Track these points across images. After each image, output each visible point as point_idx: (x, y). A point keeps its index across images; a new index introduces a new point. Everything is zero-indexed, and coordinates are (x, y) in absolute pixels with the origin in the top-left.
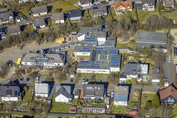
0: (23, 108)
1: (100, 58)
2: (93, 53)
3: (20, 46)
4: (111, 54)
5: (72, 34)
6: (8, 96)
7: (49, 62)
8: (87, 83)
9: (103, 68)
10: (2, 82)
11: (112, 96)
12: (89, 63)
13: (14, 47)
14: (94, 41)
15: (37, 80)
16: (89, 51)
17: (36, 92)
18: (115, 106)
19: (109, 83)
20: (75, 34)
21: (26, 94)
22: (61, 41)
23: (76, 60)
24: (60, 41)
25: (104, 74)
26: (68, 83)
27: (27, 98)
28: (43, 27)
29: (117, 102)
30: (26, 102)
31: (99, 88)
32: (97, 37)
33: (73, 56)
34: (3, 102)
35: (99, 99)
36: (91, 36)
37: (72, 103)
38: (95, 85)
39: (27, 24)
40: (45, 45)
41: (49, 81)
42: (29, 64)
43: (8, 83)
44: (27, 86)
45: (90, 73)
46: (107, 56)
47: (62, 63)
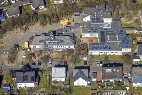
0: (41, 94)
1: (110, 39)
2: (101, 34)
3: (23, 29)
4: (120, 35)
5: (75, 15)
6: (24, 82)
7: (59, 45)
8: (101, 65)
9: (115, 49)
10: (12, 67)
11: (129, 78)
12: (100, 44)
13: (17, 30)
14: (101, 22)
15: (50, 64)
16: (97, 32)
17: (54, 77)
18: (134, 87)
19: (123, 64)
20: (77, 15)
21: (41, 79)
22: (66, 22)
23: (85, 41)
24: (64, 22)
25: (116, 55)
26: (82, 66)
27: (43, 83)
28: (42, 8)
29: (136, 83)
30: (43, 88)
31: (118, 70)
32: (103, 18)
33: (80, 38)
34: (19, 88)
35: (119, 81)
36: (96, 16)
37: (91, 87)
38: (114, 67)
39: (24, 5)
40: (49, 27)
41: (62, 64)
42: (38, 47)
43: (21, 69)
44: (40, 71)
45: (102, 55)
46: (116, 37)
47: (72, 45)
